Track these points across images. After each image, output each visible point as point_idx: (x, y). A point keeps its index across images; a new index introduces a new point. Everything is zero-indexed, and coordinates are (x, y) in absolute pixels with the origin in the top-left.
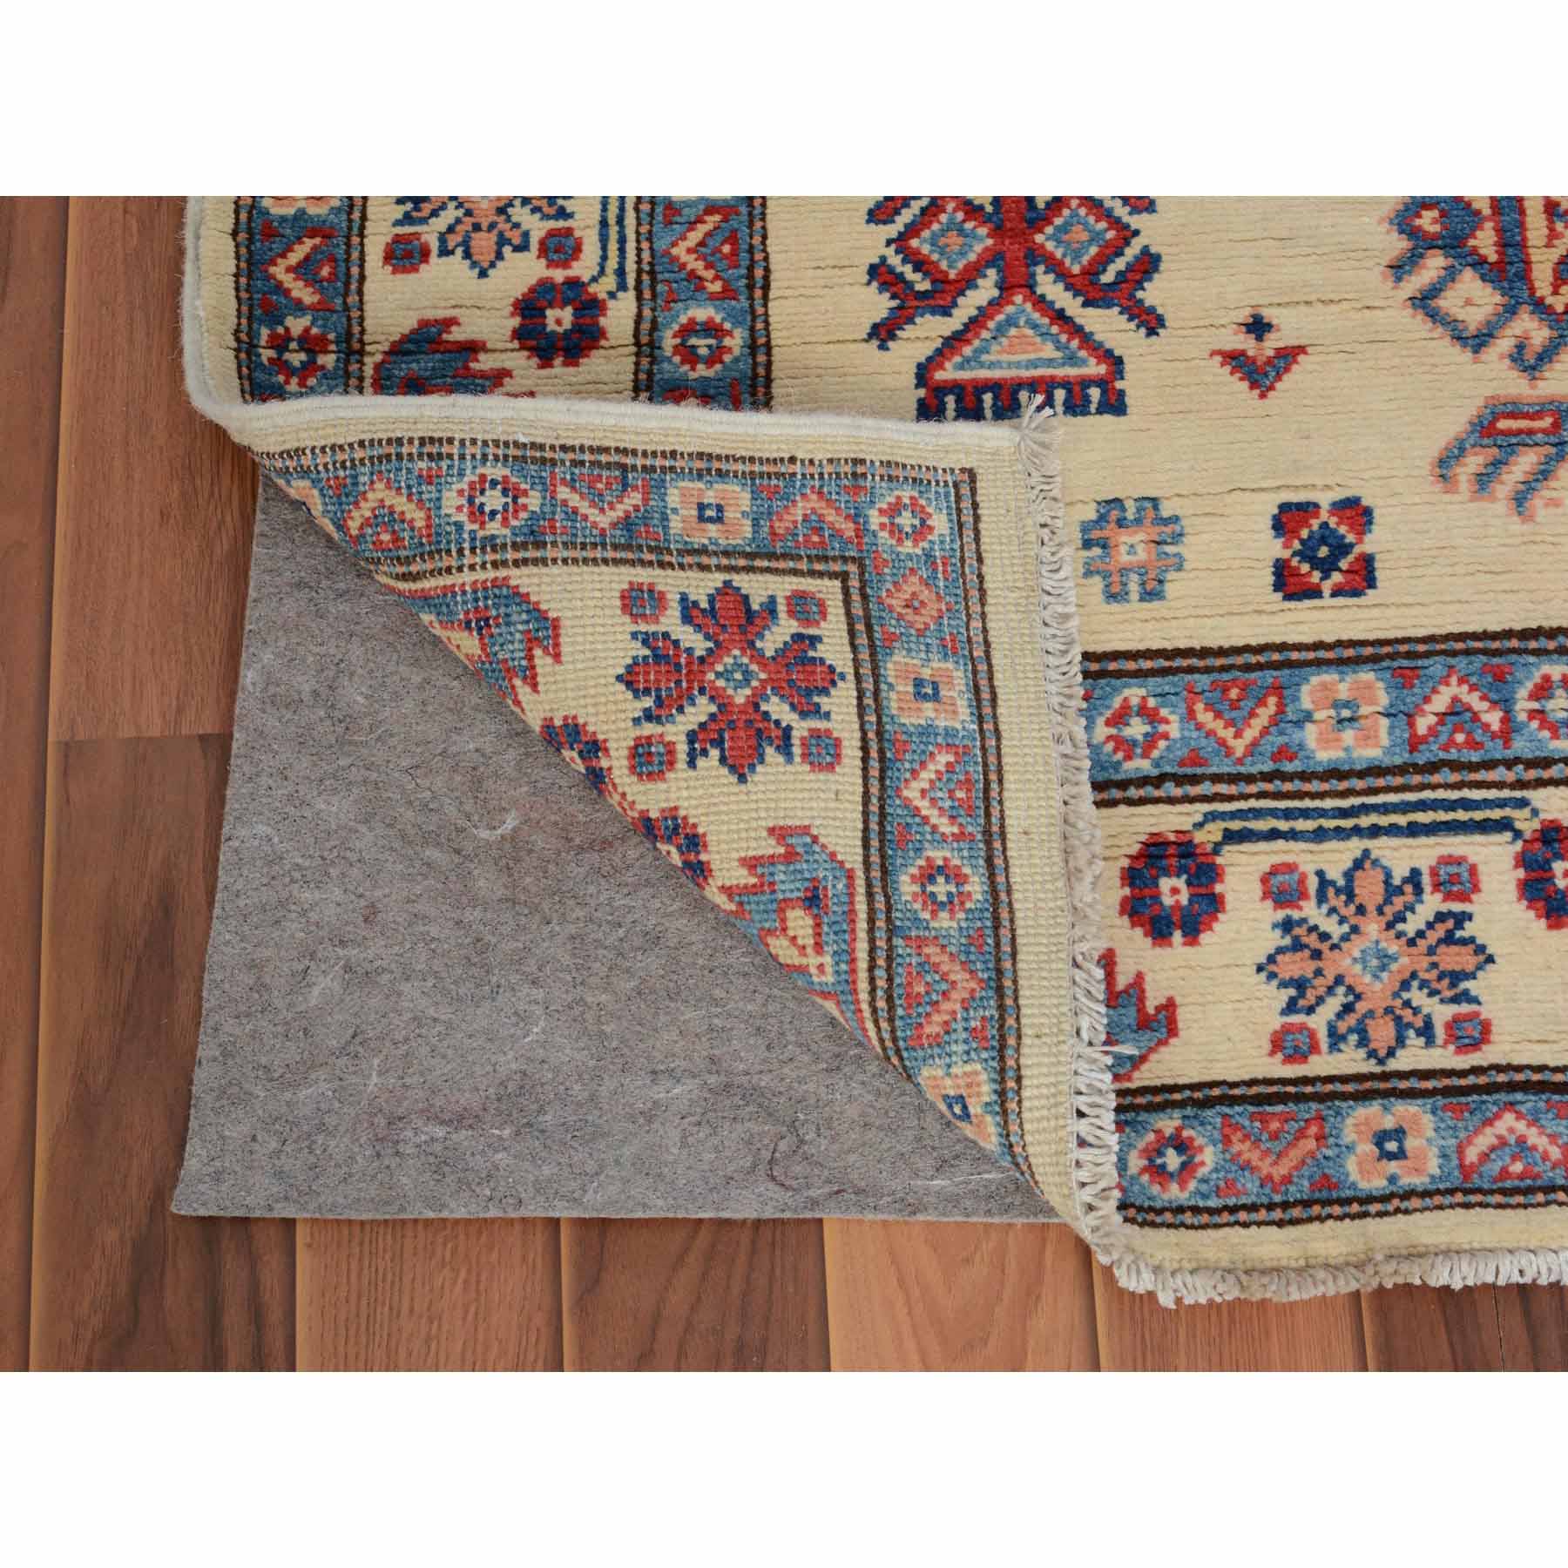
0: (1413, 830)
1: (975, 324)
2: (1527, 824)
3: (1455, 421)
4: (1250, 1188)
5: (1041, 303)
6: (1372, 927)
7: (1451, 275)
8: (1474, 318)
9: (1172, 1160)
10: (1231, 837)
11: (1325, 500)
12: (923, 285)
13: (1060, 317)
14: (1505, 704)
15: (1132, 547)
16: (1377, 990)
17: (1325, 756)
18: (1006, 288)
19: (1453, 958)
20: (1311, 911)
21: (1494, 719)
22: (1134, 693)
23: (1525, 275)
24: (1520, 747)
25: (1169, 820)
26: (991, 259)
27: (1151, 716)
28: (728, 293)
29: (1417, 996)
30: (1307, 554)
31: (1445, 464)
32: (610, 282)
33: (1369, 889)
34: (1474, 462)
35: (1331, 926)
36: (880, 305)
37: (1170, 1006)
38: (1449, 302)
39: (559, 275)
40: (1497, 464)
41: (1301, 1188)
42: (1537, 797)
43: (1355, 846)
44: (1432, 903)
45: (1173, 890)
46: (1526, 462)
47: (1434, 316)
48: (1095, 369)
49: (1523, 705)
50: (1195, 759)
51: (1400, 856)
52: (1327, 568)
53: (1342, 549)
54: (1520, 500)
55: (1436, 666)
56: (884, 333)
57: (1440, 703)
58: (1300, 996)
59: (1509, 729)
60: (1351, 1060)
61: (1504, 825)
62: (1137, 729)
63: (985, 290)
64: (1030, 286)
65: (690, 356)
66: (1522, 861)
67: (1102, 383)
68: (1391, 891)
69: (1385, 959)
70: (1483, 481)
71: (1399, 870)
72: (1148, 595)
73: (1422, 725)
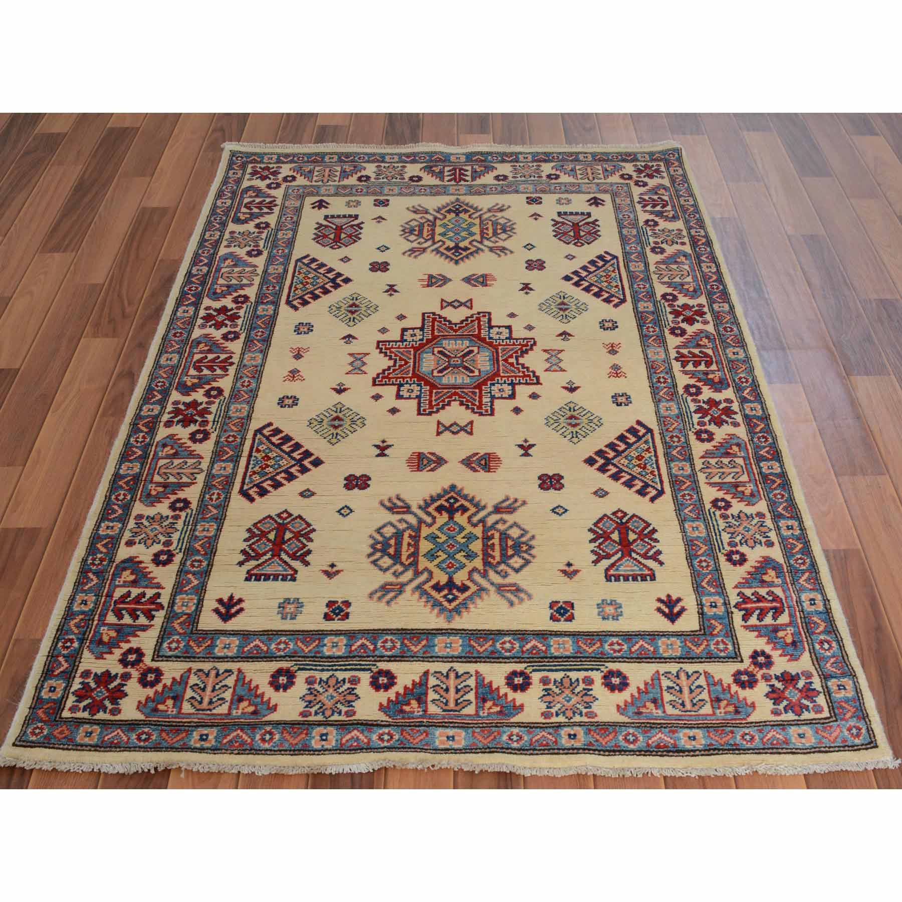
0: (346, 670)
1: (264, 563)
2: (375, 669)
3: (377, 586)
4: (286, 746)
5: (281, 559)
6: (331, 690)
7: (382, 557)
8: (385, 566)
9: (268, 737)
10: (299, 669)
11: (340, 600)
12: (253, 554)
13: (285, 562)
14: (375, 645)
15: (290, 608)
16: (329, 704)
17: (327, 654)
18: (273, 556)
19: (349, 698)
20: (316, 686)
21: (372, 647)
22: (283, 639)
23: (400, 557)
24: (377, 653)
25: (285, 665)
26: (271, 550)
27: (285, 643)
28: (206, 554)
29: (339, 705)
30: (333, 611)
31: (371, 595)
32: (178, 551)
33: (332, 682)
34: (379, 594)
35: (321, 690)
36: (242, 558)
37: (276, 706)
38: (380, 563)
39: (166, 549)
40: (384, 595)
41: (300, 746)
42: (378, 664)
43: (331, 673)
44: (347, 685)
45: (283, 680)
46: (392, 594)
47: (376, 565)
48: (291, 572)
49: (379, 644)
50: (295, 652)
51: (341, 675)
52: (337, 615)
53: (342, 611)
54: (388, 603)
55: (360, 636)
56: (241, 564)
57: (359, 643)
58: (310, 704)
59: (375, 649)
60: (320, 718)
61: (369, 669)
62: (282, 646)
63: (268, 556)
64: (279, 556)
65: (193, 566)
66: (372, 677)
67: (291, 575)
68: (337, 682)
69: (332, 697)
70: (380, 599)
71: (340, 678)
72: (292, 619)
73: (353, 648)
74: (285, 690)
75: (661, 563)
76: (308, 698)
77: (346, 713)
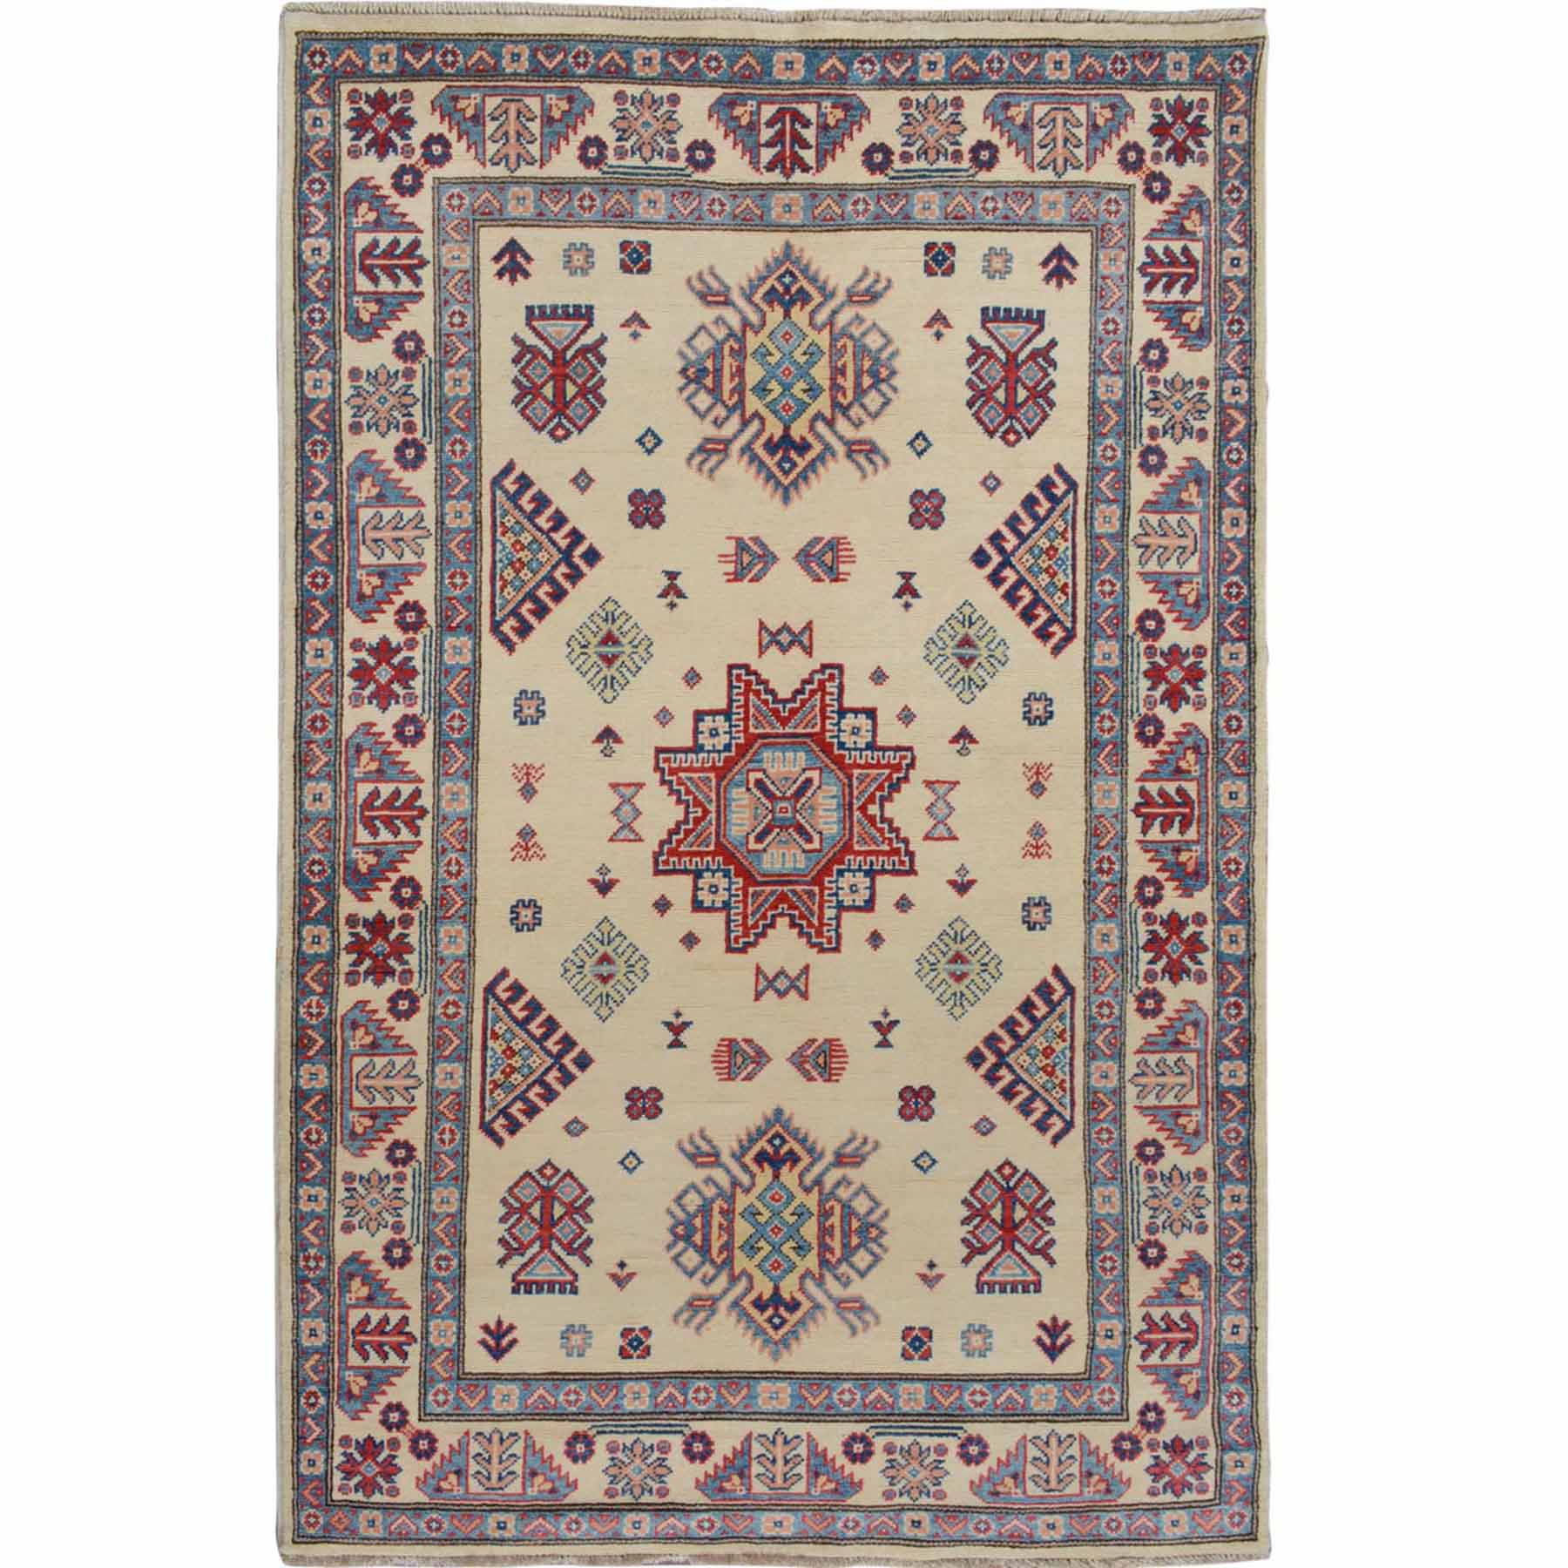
0: (654, 1432)
1: (531, 1260)
2: (687, 1431)
3: (681, 1302)
4: (595, 1534)
5: (553, 1253)
6: (638, 1461)
7: (685, 1250)
8: (691, 1265)
9: (574, 1526)
10: (599, 1433)
11: (637, 1327)
12: (515, 1245)
13: (559, 1258)
14: (685, 1394)
15: (576, 1339)
16: (637, 1479)
17: (629, 1408)
18: (542, 1248)
19: (660, 1471)
20: (620, 1455)
21: (681, 1399)
22: (573, 1386)
23: (709, 1252)
24: (688, 1408)
25: (581, 1427)
26: (537, 1237)
27: (576, 1393)
28: (453, 1245)
29: (649, 1481)
30: (630, 1344)
31: (676, 1316)
33: (638, 1449)
34: (685, 1316)
35: (627, 1461)
36: (502, 1252)
37: (576, 1482)
38: (684, 1259)
39: (398, 1237)
40: (692, 1317)
41: (610, 1535)
42: (691, 1424)
43: (635, 1436)
44: (656, 1454)
45: (580, 1448)
46: (702, 1315)
47: (678, 1263)
48: (569, 1277)
49: (691, 1395)
50: (590, 1408)
51: (647, 1440)
52: (636, 1349)
53: (641, 1343)
54: (698, 1328)
55: (665, 1381)
56: (502, 1262)
57: (665, 1394)
58: (614, 1479)
59: (685, 1402)
60: (628, 1498)
61: (680, 1432)
62: (572, 1397)
63: (536, 1248)
64: (550, 1247)
65: (440, 1268)
66: (684, 1443)
67: (572, 1283)
68: (644, 1450)
69: (641, 1470)
70: (687, 1322)
71: (648, 1444)
72: (580, 1355)
73: (660, 1399)
74: (584, 1461)
75: (1052, 1262)
76: (613, 1471)
77: (658, 1490)
